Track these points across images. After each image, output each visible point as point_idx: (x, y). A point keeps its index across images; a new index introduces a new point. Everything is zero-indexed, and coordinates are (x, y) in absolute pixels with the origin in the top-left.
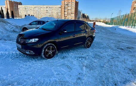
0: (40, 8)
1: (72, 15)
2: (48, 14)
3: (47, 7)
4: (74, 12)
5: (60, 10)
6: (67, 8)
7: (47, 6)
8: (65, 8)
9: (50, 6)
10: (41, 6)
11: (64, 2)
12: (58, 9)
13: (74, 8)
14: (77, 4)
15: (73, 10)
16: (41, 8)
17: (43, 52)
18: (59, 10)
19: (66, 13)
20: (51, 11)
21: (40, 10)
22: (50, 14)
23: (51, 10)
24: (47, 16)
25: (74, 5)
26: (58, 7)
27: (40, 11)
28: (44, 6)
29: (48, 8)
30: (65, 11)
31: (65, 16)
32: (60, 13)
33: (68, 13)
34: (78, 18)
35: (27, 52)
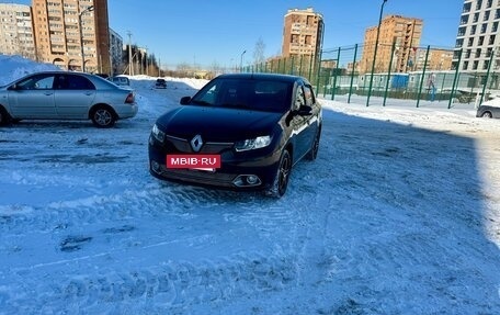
1: (85, 49)
4: (94, 38)
5: (29, 24)
6: (59, 19)
8: (49, 18)
12: (18, 20)
15: (90, 29)
17: (277, 178)
18: (19, 24)
19: (58, 40)
26: (18, 14)
30: (51, 33)
31: (53, 53)
32: (32, 39)
33: (66, 41)
34: (114, 62)
35: (237, 183)
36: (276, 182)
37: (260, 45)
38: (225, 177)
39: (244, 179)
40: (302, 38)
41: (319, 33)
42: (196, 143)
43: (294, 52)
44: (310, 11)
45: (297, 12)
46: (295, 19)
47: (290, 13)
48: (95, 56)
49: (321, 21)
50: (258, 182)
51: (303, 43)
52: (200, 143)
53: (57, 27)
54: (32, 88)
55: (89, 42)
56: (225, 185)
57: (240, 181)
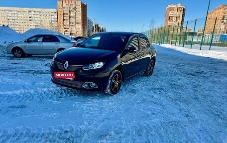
0: (16, 12)
1: (77, 26)
2: (34, 24)
3: (30, 12)
4: (80, 21)
5: (56, 17)
6: (67, 14)
7: (30, 9)
8: (64, 14)
9: (35, 9)
10: (19, 9)
11: (61, 4)
12: (52, 15)
13: (81, 15)
14: (84, 7)
15: (79, 18)
16: (18, 12)
17: (109, 84)
18: (52, 17)
19: (67, 23)
20: (39, 19)
21: (16, 15)
22: (36, 24)
23: (38, 16)
24: (31, 27)
25: (80, 9)
26: (52, 13)
27: (16, 18)
28: (24, 9)
29: (32, 13)
30: (64, 20)
31: (65, 28)
32: (57, 23)
33: (70, 23)
34: (89, 31)
35: (85, 86)
36: (108, 87)
37: (153, 22)
38: (79, 83)
39: (89, 84)
40: (174, 18)
41: (183, 15)
42: (66, 65)
43: (170, 25)
44: (179, 5)
45: (172, 6)
46: (171, 9)
47: (169, 6)
48: (81, 29)
49: (184, 10)
50: (96, 86)
51: (175, 20)
52: (67, 65)
53: (67, 17)
54: (36, 41)
55: (79, 23)
56: (79, 87)
57: (87, 86)
